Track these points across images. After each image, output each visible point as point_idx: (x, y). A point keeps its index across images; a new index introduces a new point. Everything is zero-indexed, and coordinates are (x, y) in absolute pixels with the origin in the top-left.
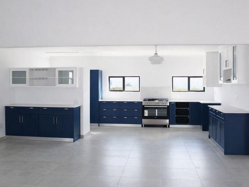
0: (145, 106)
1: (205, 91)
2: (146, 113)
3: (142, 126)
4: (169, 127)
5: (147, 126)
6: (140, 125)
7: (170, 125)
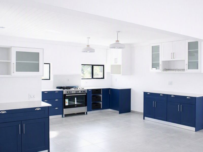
0: (67, 95)
1: (104, 79)
2: (67, 102)
3: (63, 117)
4: (87, 114)
5: (66, 115)
6: (61, 116)
7: (88, 112)
